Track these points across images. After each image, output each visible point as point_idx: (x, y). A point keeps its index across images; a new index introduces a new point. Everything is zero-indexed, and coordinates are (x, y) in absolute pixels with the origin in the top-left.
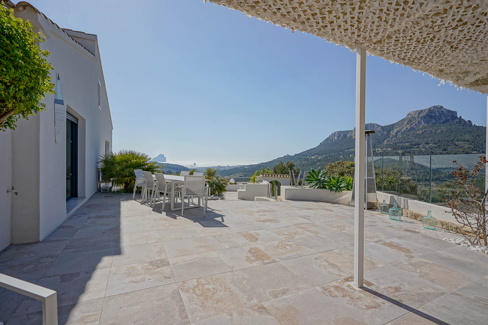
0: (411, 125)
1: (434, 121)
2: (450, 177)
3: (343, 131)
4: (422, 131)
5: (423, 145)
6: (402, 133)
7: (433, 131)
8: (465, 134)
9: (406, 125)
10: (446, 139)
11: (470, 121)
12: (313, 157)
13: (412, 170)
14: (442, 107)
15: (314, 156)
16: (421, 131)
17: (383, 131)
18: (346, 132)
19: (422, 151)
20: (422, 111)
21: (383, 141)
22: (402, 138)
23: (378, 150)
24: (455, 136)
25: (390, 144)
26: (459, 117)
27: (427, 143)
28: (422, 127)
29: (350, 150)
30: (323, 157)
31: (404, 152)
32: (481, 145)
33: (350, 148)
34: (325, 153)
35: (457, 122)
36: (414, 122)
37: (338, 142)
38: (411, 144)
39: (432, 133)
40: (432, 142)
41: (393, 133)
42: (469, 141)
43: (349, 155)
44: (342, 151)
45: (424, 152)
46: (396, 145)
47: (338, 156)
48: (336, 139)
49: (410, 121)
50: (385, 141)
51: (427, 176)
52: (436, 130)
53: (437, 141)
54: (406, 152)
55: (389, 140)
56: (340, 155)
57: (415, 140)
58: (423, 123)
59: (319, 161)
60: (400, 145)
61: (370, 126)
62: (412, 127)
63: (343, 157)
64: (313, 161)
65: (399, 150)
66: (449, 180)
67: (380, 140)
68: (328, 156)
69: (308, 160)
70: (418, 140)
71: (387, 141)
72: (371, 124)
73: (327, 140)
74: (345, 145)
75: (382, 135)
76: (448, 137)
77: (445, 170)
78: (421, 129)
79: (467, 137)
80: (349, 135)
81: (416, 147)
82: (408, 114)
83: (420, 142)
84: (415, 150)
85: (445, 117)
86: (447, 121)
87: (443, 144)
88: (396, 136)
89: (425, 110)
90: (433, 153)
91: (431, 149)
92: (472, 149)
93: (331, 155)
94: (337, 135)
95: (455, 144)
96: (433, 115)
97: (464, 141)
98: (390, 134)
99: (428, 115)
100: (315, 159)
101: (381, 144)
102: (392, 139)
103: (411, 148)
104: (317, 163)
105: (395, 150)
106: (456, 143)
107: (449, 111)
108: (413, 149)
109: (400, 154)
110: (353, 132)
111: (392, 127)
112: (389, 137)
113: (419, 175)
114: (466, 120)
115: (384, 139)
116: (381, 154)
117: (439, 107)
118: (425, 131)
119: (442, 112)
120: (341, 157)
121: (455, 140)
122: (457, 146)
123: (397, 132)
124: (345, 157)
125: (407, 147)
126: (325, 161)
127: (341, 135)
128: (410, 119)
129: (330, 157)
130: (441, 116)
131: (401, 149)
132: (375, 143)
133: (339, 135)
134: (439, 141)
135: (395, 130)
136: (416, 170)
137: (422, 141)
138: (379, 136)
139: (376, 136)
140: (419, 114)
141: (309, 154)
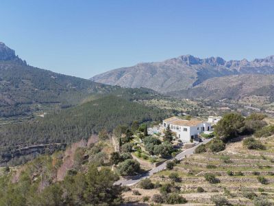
119: (5, 49)
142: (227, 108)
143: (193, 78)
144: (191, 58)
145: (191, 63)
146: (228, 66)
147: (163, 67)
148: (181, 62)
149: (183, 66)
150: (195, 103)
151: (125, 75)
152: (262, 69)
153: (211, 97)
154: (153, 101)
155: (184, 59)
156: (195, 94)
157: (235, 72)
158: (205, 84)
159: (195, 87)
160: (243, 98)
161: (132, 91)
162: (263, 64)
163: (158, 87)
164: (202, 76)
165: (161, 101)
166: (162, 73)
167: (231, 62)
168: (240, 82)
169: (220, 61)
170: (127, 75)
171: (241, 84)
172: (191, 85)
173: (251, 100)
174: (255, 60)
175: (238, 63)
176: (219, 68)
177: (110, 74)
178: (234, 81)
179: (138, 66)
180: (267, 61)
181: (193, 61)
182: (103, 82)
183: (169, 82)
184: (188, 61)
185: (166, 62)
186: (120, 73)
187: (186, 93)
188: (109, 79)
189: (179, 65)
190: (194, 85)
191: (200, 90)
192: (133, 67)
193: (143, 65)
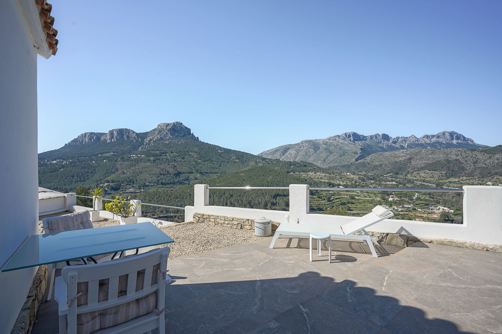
0: (161, 135)
1: (177, 134)
2: (185, 180)
3: (96, 133)
4: (169, 142)
5: (169, 154)
6: (154, 142)
7: (176, 142)
8: (195, 147)
9: (157, 135)
10: (184, 150)
11: (198, 137)
12: (54, 162)
13: (160, 175)
14: (182, 124)
15: (56, 160)
16: (167, 142)
17: (137, 137)
18: (99, 135)
19: (168, 159)
20: (168, 124)
21: (138, 147)
22: (153, 146)
23: (133, 156)
24: (189, 148)
25: (144, 151)
26: (192, 133)
27: (172, 152)
28: (169, 138)
29: (104, 155)
30: (69, 161)
31: (155, 159)
32: (203, 156)
33: (104, 153)
34: (72, 158)
35: (191, 137)
36: (163, 133)
37: (90, 145)
38: (161, 152)
39: (175, 144)
40: (175, 152)
41: (147, 140)
42: (197, 153)
43: (103, 160)
44: (94, 155)
45: (169, 159)
46: (149, 152)
47: (89, 161)
48: (87, 141)
49: (160, 131)
50: (140, 148)
51: (171, 180)
52: (178, 142)
53: (178, 150)
54: (156, 159)
55: (143, 147)
56: (92, 160)
57: (164, 149)
58: (169, 135)
59: (63, 167)
60: (152, 152)
61: (126, 131)
62: (161, 137)
63: (96, 162)
64: (53, 167)
65: (151, 157)
66: (185, 182)
67: (135, 147)
68: (76, 160)
69: (46, 165)
70: (166, 149)
71: (142, 148)
72: (126, 129)
73: (75, 141)
74: (99, 149)
75: (137, 141)
76: (185, 148)
77: (183, 174)
78: (168, 140)
79: (196, 149)
80: (103, 139)
81: (164, 155)
82: (159, 125)
83: (167, 151)
84: (164, 157)
85: (184, 132)
86: (185, 135)
87: (182, 154)
88: (149, 144)
89: (171, 124)
90: (176, 160)
91: (174, 157)
92: (199, 159)
93: (81, 160)
94: (89, 136)
95: (189, 155)
96: (176, 129)
97: (194, 152)
98: (144, 142)
99: (173, 129)
100: (57, 164)
101: (136, 150)
102: (146, 147)
103: (161, 156)
104: (60, 169)
105: (148, 157)
106: (190, 153)
107: (186, 127)
108: (162, 157)
109: (152, 161)
110: (108, 135)
111: (145, 135)
112: (143, 144)
113: (166, 180)
114: (196, 137)
115: (139, 146)
116: (135, 160)
117: (180, 123)
118: (171, 142)
119: (182, 128)
120: (94, 162)
121: (189, 151)
122: (190, 156)
123: (150, 140)
124: (97, 163)
125: (157, 155)
126: (73, 167)
127: (93, 137)
128: (159, 130)
129: (79, 162)
130: (181, 131)
131: (153, 156)
132: (131, 149)
133: (90, 137)
134: (180, 151)
135: (148, 138)
136: (164, 175)
137: (169, 150)
138: (134, 143)
139: (131, 142)
140: (167, 126)
141: (48, 157)
142: (394, 183)
143: (356, 153)
144: (355, 135)
145: (354, 140)
146: (395, 142)
147: (326, 144)
148: (344, 139)
149: (346, 142)
150: (356, 177)
151: (290, 151)
152: (433, 145)
153: (375, 172)
154: (310, 173)
155: (348, 136)
156: (357, 168)
157: (402, 148)
158: (368, 159)
159: (358, 162)
160: (412, 173)
161: (290, 164)
162: (434, 140)
163: (320, 162)
164: (366, 151)
165: (318, 174)
166: (325, 149)
167: (398, 138)
168: (408, 156)
169: (386, 137)
170: (292, 152)
171: (410, 159)
172: (354, 160)
173: (423, 175)
174: (426, 136)
175: (405, 139)
176: (385, 144)
177: (276, 150)
178: (401, 156)
179: (302, 143)
180: (438, 137)
181: (356, 137)
182: (269, 157)
183: (331, 157)
184: (352, 138)
185: (330, 139)
186: (285, 149)
187: (348, 167)
188: (275, 155)
189: (342, 141)
190: (357, 160)
191: (364, 165)
192: (297, 144)
193: (307, 142)
